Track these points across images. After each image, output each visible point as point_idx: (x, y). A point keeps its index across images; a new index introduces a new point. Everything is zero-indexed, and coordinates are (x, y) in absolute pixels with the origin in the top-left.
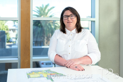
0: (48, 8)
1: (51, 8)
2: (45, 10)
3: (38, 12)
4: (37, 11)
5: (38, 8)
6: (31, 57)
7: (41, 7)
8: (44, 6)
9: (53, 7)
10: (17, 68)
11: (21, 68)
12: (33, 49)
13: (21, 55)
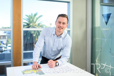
0: (37, 16)
1: (40, 17)
2: (34, 18)
3: (28, 20)
4: (26, 19)
5: (27, 16)
6: (22, 60)
7: (30, 15)
8: (33, 15)
9: (41, 16)
10: (11, 67)
11: (14, 66)
12: (24, 53)
13: (14, 59)
